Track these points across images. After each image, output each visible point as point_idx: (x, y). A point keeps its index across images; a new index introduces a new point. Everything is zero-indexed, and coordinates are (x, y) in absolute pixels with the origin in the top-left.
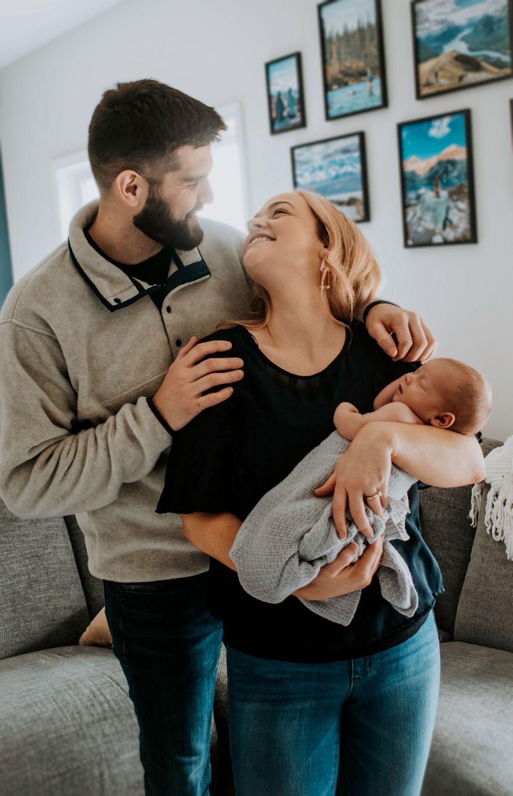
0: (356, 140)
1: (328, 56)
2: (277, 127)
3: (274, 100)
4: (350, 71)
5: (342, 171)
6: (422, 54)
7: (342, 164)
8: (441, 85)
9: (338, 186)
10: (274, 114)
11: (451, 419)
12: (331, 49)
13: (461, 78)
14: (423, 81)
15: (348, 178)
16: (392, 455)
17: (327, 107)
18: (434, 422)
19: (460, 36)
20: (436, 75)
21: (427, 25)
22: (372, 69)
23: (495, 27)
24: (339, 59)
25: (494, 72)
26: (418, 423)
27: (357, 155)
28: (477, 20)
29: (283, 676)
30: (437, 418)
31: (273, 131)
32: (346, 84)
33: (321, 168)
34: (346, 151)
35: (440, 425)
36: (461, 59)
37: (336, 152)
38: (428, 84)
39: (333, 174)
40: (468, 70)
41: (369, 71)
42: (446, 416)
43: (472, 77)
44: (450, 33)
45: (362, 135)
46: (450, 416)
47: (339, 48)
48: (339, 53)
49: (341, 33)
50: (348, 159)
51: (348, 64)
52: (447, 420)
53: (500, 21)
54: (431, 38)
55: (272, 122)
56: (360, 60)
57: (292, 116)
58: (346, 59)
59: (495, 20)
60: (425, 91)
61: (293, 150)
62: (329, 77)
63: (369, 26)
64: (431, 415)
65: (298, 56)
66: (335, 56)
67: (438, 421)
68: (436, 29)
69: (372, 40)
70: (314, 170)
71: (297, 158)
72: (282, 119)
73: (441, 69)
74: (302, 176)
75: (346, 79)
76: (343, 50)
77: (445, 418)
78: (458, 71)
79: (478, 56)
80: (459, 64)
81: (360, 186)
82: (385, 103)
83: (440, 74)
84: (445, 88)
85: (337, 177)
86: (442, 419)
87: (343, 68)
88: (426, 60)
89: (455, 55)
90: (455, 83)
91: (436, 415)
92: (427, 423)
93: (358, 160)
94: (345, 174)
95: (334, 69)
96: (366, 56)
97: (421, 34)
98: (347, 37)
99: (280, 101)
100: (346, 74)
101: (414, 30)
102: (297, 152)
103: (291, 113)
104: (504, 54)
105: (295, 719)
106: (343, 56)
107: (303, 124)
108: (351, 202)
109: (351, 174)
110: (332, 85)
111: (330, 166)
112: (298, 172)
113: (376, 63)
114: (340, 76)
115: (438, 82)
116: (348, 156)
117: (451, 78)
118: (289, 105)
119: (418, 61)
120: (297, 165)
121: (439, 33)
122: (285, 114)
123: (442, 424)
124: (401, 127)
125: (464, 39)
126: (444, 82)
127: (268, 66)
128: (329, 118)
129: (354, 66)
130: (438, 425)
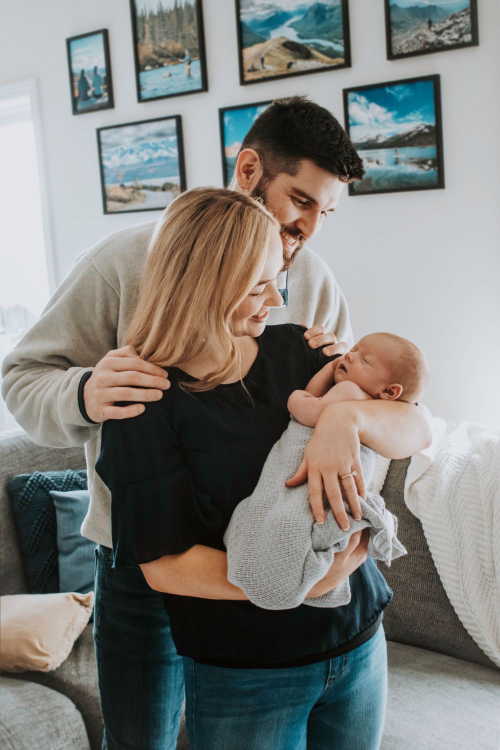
0: (173, 123)
1: (140, 36)
2: (79, 107)
3: (77, 79)
4: (165, 52)
5: (156, 155)
6: (247, 38)
7: (156, 149)
8: (267, 72)
9: (151, 171)
10: (77, 94)
11: (399, 389)
12: (144, 29)
13: (290, 65)
14: (247, 66)
15: (162, 163)
16: (358, 432)
17: (139, 88)
18: (383, 395)
19: (288, 23)
20: (262, 61)
21: (252, 9)
22: (190, 51)
23: (327, 15)
24: (153, 38)
25: (326, 61)
26: (368, 399)
27: (174, 138)
28: (307, 7)
29: (262, 685)
30: (385, 391)
31: (76, 111)
32: (161, 65)
33: (131, 152)
34: (160, 135)
35: (389, 398)
36: (289, 46)
37: (149, 135)
38: (253, 70)
39: (146, 158)
40: (296, 58)
41: (187, 53)
42: (393, 388)
43: (301, 65)
44: (278, 19)
45: (178, 119)
46: (397, 387)
47: (152, 27)
48: (152, 33)
49: (155, 12)
50: (163, 143)
51: (163, 45)
52: (395, 391)
53: (332, 10)
54: (256, 23)
55: (75, 101)
56: (177, 41)
57: (98, 96)
58: (161, 40)
59: (327, 8)
60: (249, 76)
61: (99, 131)
62: (141, 57)
63: (188, 6)
64: (379, 389)
65: (105, 33)
66: (148, 35)
67: (387, 394)
68: (263, 14)
69: (191, 21)
70: (123, 154)
71: (103, 140)
72: (87, 98)
73: (268, 55)
74: (109, 159)
75: (161, 60)
76: (157, 29)
77: (392, 390)
78: (286, 58)
79: (308, 44)
80: (287, 50)
81: (177, 171)
82: (205, 88)
83: (266, 60)
84: (273, 74)
85: (150, 161)
86: (389, 392)
87: (157, 49)
88: (251, 44)
89: (283, 41)
90: (283, 70)
91: (384, 389)
92: (377, 397)
93: (176, 144)
94: (159, 159)
95: (147, 49)
96: (184, 37)
97: (246, 18)
98: (162, 16)
99: (83, 79)
100: (161, 55)
101: (238, 14)
102: (103, 133)
103: (97, 93)
104: (337, 43)
105: (273, 729)
106: (157, 37)
107: (110, 105)
108: (165, 188)
109: (166, 158)
110: (145, 66)
111: (142, 150)
112: (104, 155)
113: (196, 45)
114: (155, 57)
115: (264, 68)
116: (164, 139)
117: (280, 65)
118: (94, 85)
119: (241, 46)
120: (103, 147)
121: (266, 18)
122: (90, 93)
123: (391, 396)
124: (222, 112)
125: (291, 26)
126: (271, 69)
127: (69, 41)
128: (140, 99)
129: (170, 47)
130: (387, 398)
